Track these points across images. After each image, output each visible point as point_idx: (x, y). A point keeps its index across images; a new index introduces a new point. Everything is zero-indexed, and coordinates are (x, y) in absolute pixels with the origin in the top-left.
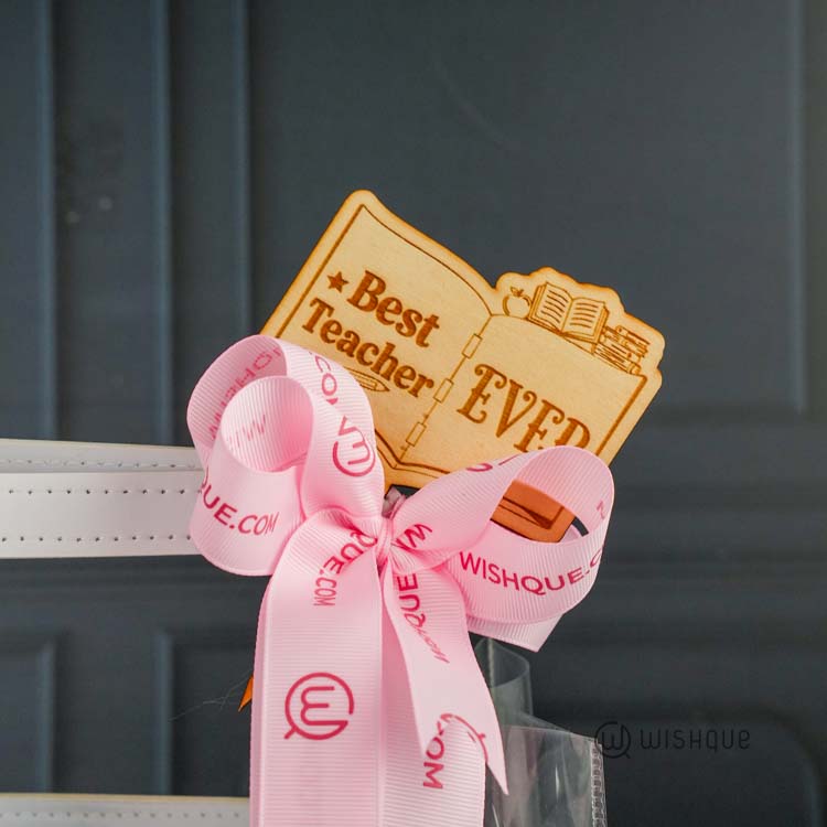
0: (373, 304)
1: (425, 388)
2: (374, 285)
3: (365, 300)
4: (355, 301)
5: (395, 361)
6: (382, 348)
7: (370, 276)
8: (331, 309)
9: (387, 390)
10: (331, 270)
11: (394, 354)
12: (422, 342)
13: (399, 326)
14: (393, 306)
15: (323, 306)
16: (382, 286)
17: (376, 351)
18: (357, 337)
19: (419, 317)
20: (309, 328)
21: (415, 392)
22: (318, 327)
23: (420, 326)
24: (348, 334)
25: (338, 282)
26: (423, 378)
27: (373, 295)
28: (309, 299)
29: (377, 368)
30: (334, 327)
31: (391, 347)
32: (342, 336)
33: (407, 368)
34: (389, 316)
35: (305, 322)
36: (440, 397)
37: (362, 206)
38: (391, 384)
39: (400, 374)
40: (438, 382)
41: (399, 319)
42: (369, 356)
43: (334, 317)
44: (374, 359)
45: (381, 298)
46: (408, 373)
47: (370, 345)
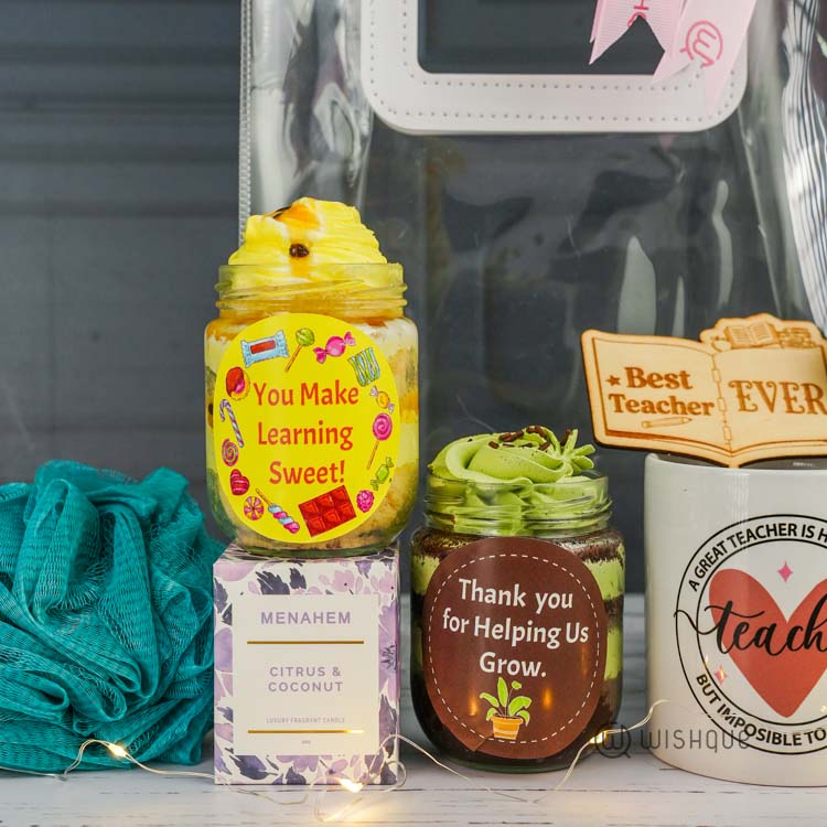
0: (644, 382)
1: (710, 409)
2: (635, 373)
3: (637, 382)
4: (632, 385)
5: (682, 404)
6: (669, 400)
7: (629, 370)
8: (623, 396)
9: (690, 420)
10: (605, 377)
11: (678, 400)
12: (687, 386)
13: (668, 386)
14: (655, 377)
15: (617, 397)
16: (640, 371)
17: (667, 404)
18: (650, 402)
19: (675, 376)
20: (619, 410)
21: (707, 413)
22: (623, 407)
23: (679, 380)
24: (643, 403)
25: (614, 381)
26: (705, 405)
27: (639, 377)
28: (606, 397)
29: (675, 412)
30: (632, 404)
31: (673, 398)
32: (641, 406)
33: (691, 404)
34: (657, 383)
35: (614, 409)
36: (723, 408)
37: (593, 340)
38: (690, 416)
39: (691, 409)
40: (715, 402)
41: (664, 382)
42: (664, 407)
43: (628, 398)
44: (670, 408)
45: (645, 377)
46: (694, 406)
47: (660, 403)
